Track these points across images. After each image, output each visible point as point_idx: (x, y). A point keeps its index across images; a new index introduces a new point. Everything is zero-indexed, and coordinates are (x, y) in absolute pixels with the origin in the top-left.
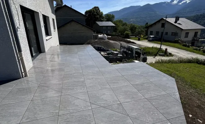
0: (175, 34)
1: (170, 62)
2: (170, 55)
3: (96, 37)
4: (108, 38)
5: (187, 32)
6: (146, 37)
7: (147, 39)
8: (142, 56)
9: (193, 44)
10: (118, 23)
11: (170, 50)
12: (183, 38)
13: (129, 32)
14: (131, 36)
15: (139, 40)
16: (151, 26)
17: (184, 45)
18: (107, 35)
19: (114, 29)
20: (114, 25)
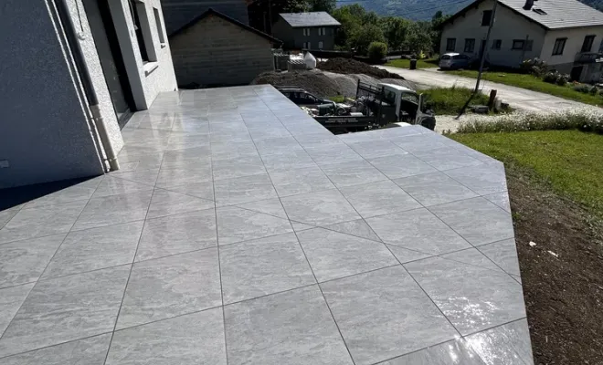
0: (523, 45)
1: (499, 127)
2: (506, 108)
3: (283, 63)
4: (320, 66)
5: (561, 35)
6: (436, 57)
7: (436, 63)
8: (420, 114)
9: (576, 75)
10: (347, 17)
11: (506, 94)
12: (546, 57)
13: (383, 44)
14: (388, 55)
15: (413, 67)
16: (452, 20)
17: (548, 80)
18: (317, 55)
19: (337, 34)
20: (335, 22)
